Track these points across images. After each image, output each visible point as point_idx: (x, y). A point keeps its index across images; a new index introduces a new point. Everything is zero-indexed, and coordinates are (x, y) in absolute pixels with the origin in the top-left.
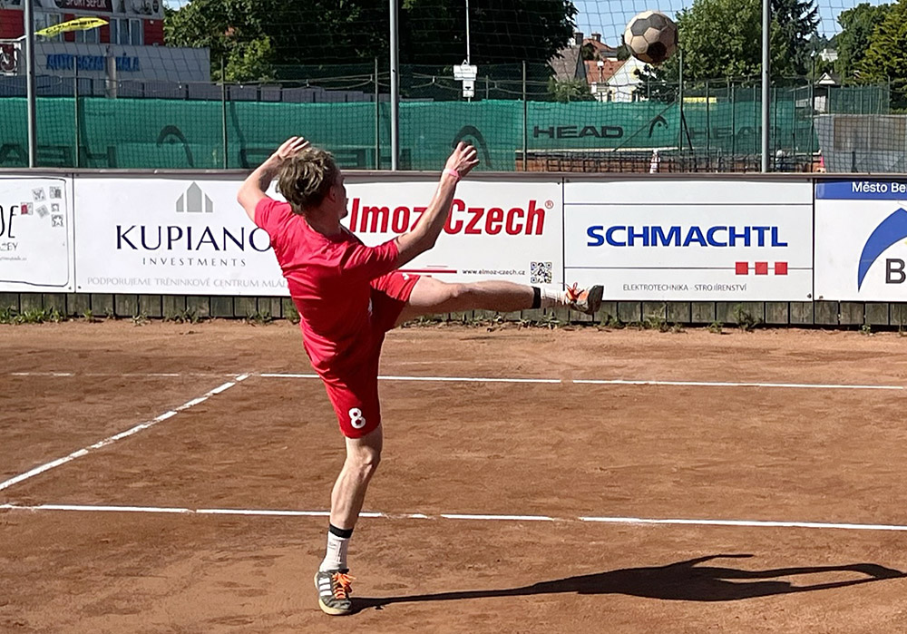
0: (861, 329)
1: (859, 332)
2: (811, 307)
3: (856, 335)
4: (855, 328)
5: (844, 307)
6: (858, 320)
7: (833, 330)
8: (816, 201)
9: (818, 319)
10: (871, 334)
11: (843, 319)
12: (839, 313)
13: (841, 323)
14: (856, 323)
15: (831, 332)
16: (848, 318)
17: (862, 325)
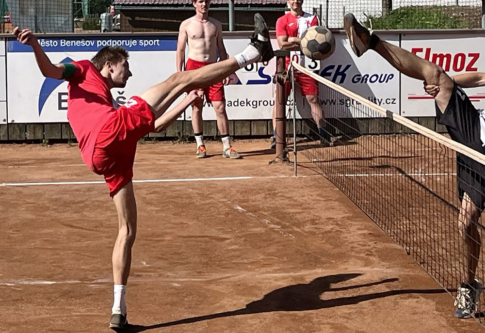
0: (42, 142)
1: (41, 144)
2: (6, 128)
3: (38, 147)
4: (37, 142)
5: (30, 127)
6: (39, 136)
7: (22, 144)
8: (8, 53)
9: (11, 136)
10: (49, 146)
11: (29, 136)
12: (26, 131)
13: (27, 139)
14: (38, 138)
15: (21, 145)
16: (32, 135)
17: (42, 140)
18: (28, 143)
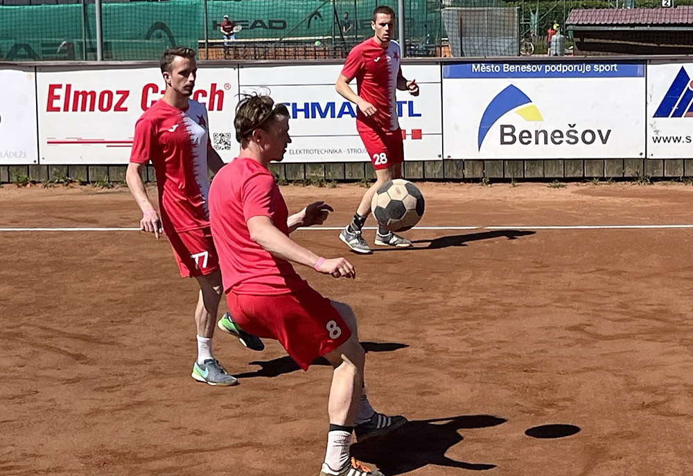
0: (482, 181)
1: (480, 184)
2: (441, 164)
3: (476, 186)
4: (476, 180)
5: (468, 164)
6: (479, 174)
7: (459, 182)
8: (443, 80)
9: (447, 173)
10: (489, 185)
11: (467, 174)
12: (464, 169)
13: (465, 177)
14: (477, 177)
15: (458, 184)
16: (471, 173)
17: (482, 178)
18: (465, 182)
